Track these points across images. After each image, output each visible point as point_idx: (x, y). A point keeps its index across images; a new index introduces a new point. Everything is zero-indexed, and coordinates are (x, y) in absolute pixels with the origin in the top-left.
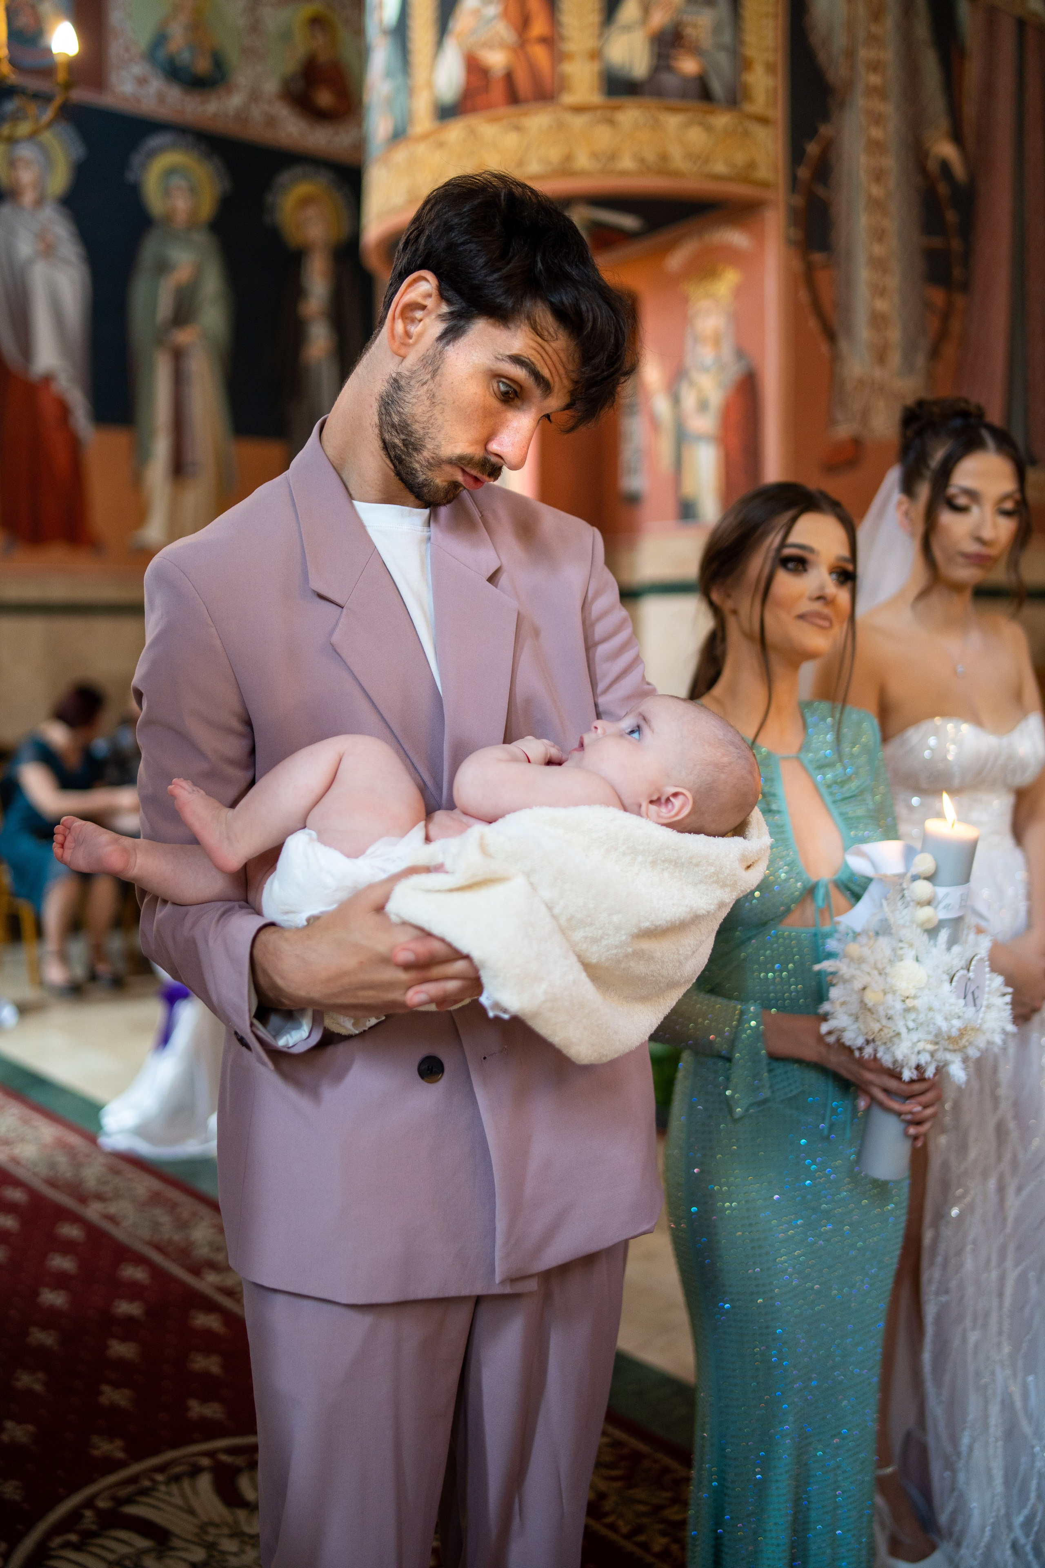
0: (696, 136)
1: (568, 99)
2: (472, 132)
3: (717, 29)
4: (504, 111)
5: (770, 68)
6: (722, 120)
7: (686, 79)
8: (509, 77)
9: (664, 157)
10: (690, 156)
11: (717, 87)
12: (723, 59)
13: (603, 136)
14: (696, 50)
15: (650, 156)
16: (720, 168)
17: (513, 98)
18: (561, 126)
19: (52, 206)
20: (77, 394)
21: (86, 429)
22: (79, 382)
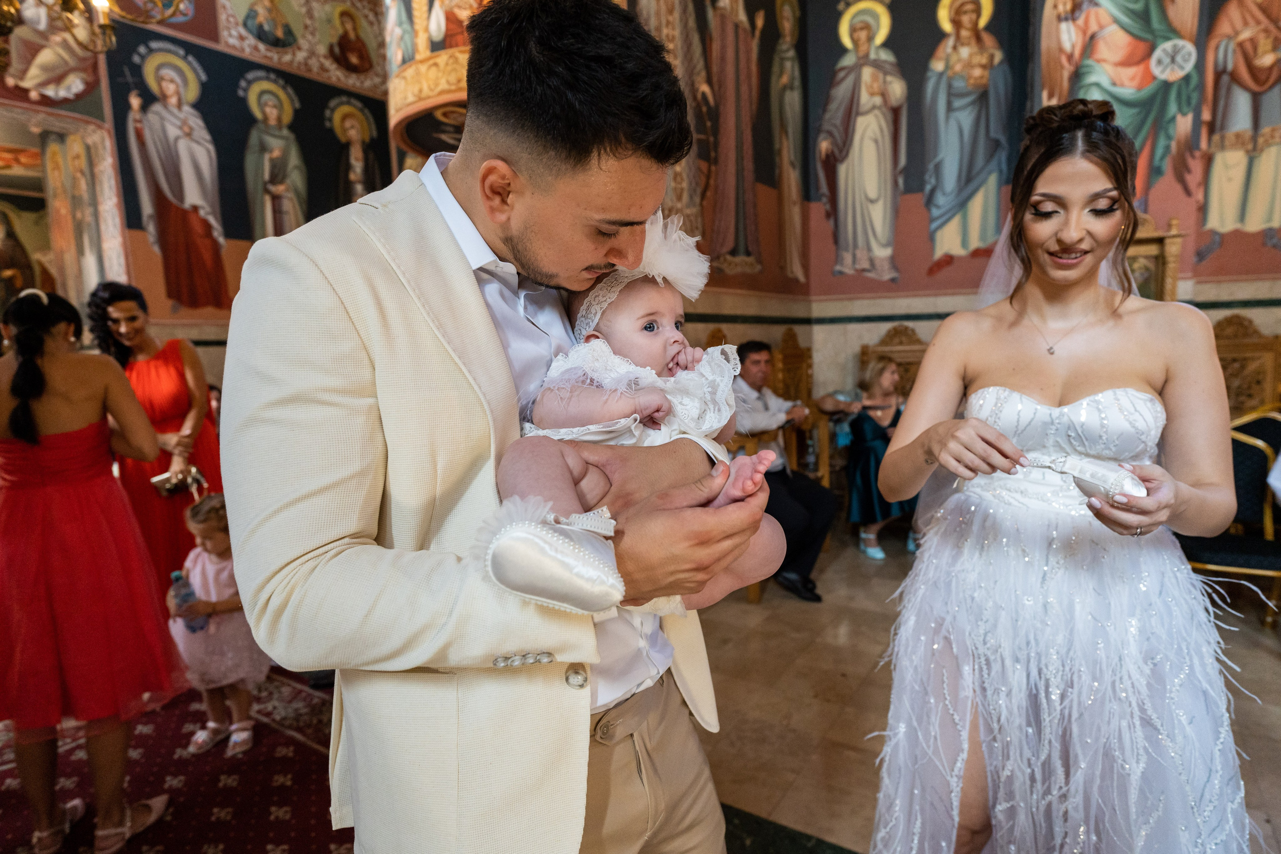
19: (187, 108)
20: (212, 220)
21: (221, 240)
22: (213, 213)
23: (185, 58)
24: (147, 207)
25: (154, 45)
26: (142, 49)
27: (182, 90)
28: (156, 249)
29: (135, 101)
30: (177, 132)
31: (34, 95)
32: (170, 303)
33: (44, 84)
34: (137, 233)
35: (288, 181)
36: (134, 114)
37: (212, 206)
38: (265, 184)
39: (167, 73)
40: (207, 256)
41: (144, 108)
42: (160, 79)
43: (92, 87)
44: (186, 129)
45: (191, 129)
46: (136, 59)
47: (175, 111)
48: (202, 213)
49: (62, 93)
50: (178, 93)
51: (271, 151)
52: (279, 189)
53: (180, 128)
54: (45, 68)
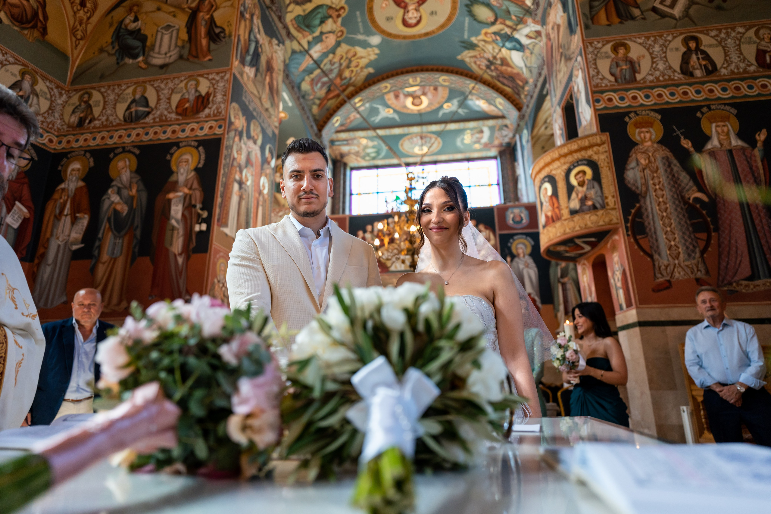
0: (594, 218)
1: (563, 218)
2: (548, 230)
3: (596, 193)
4: (552, 224)
5: (613, 197)
6: (600, 213)
7: (589, 206)
8: (552, 217)
9: (586, 225)
10: (592, 223)
11: (598, 205)
12: (599, 199)
13: (571, 224)
14: (591, 199)
15: (583, 225)
16: (601, 223)
17: (553, 221)
18: (562, 224)
19: (526, 257)
20: (536, 298)
21: (540, 306)
22: (537, 295)
23: (526, 239)
25: (515, 237)
26: (511, 240)
27: (525, 251)
30: (523, 266)
35: (569, 276)
37: (537, 293)
38: (558, 279)
39: (521, 246)
41: (512, 261)
42: (517, 249)
44: (526, 264)
45: (528, 264)
46: (509, 244)
47: (522, 259)
48: (532, 295)
50: (523, 252)
51: (560, 265)
52: (565, 280)
53: (524, 264)
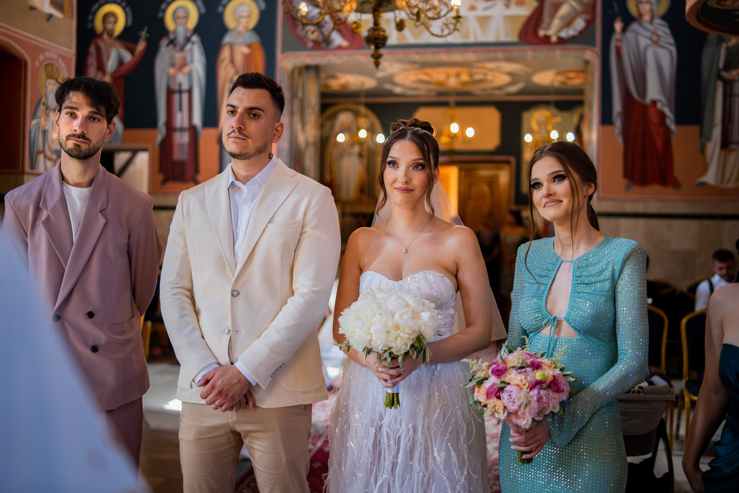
19: (657, 21)
20: (667, 111)
21: (673, 127)
22: (669, 105)
24: (617, 106)
27: (655, 8)
28: (620, 140)
29: (618, 26)
30: (648, 42)
31: (554, 39)
32: (624, 182)
33: (560, 30)
34: (608, 128)
36: (617, 36)
37: (669, 100)
38: (719, 71)
40: (659, 142)
41: (624, 30)
43: (590, 23)
44: (655, 38)
45: (659, 36)
47: (648, 26)
48: (659, 106)
49: (572, 32)
50: (652, 11)
51: (727, 42)
52: (732, 74)
53: (650, 39)
54: (563, 18)
